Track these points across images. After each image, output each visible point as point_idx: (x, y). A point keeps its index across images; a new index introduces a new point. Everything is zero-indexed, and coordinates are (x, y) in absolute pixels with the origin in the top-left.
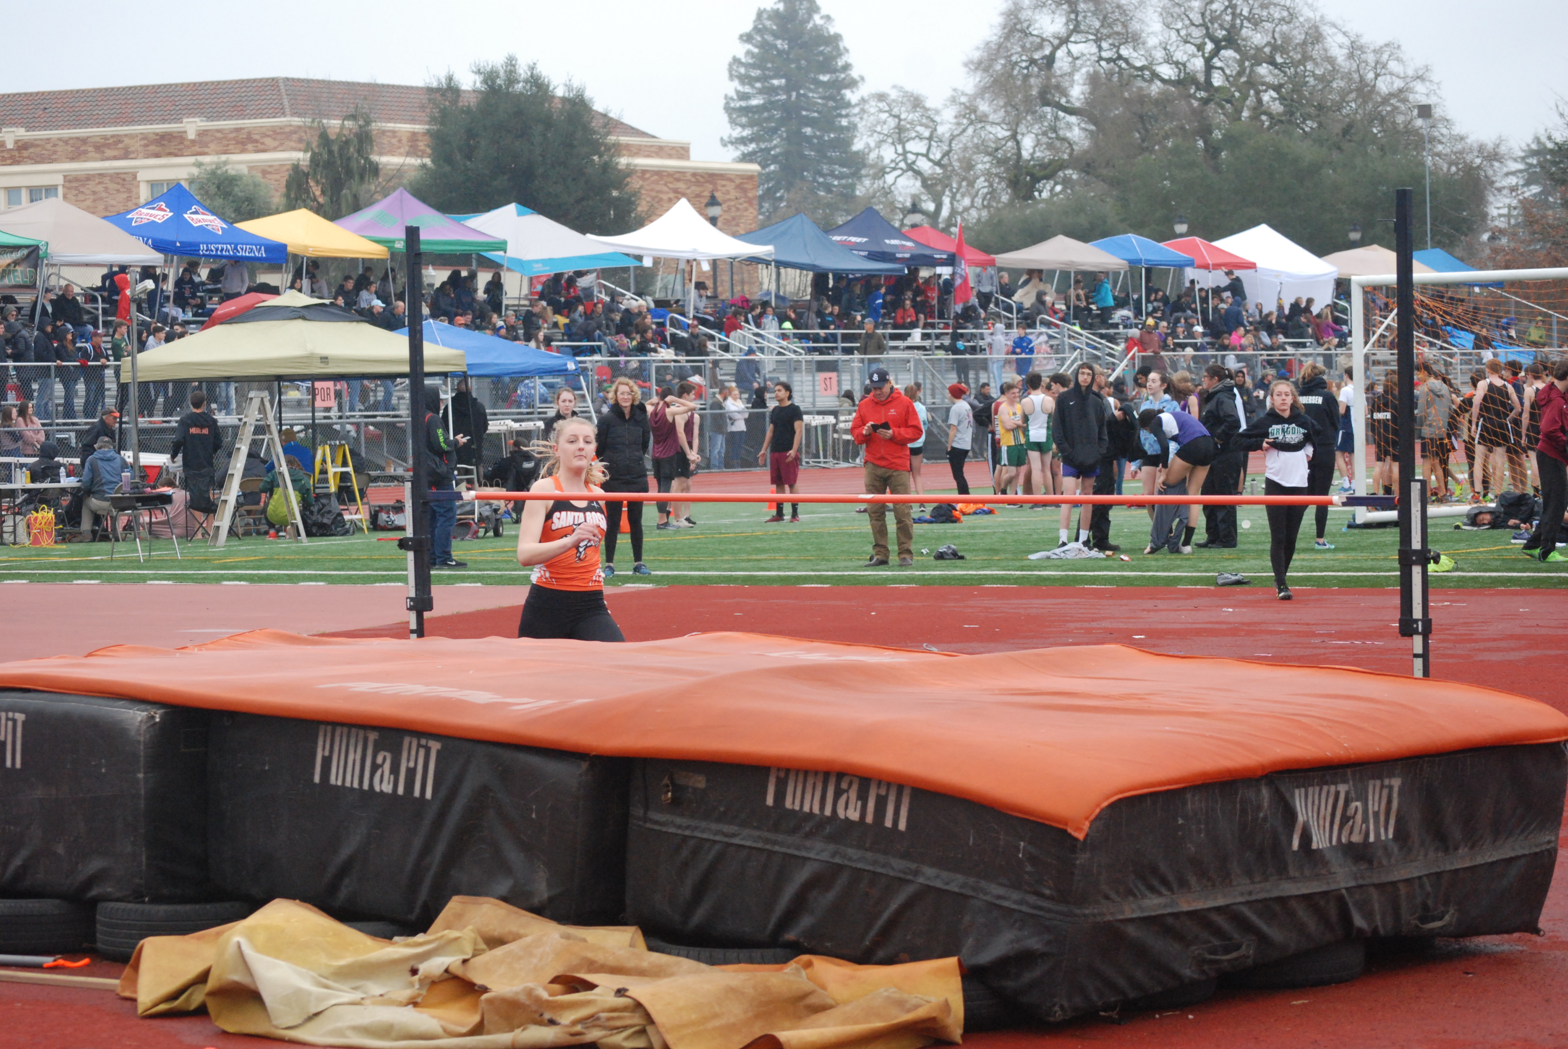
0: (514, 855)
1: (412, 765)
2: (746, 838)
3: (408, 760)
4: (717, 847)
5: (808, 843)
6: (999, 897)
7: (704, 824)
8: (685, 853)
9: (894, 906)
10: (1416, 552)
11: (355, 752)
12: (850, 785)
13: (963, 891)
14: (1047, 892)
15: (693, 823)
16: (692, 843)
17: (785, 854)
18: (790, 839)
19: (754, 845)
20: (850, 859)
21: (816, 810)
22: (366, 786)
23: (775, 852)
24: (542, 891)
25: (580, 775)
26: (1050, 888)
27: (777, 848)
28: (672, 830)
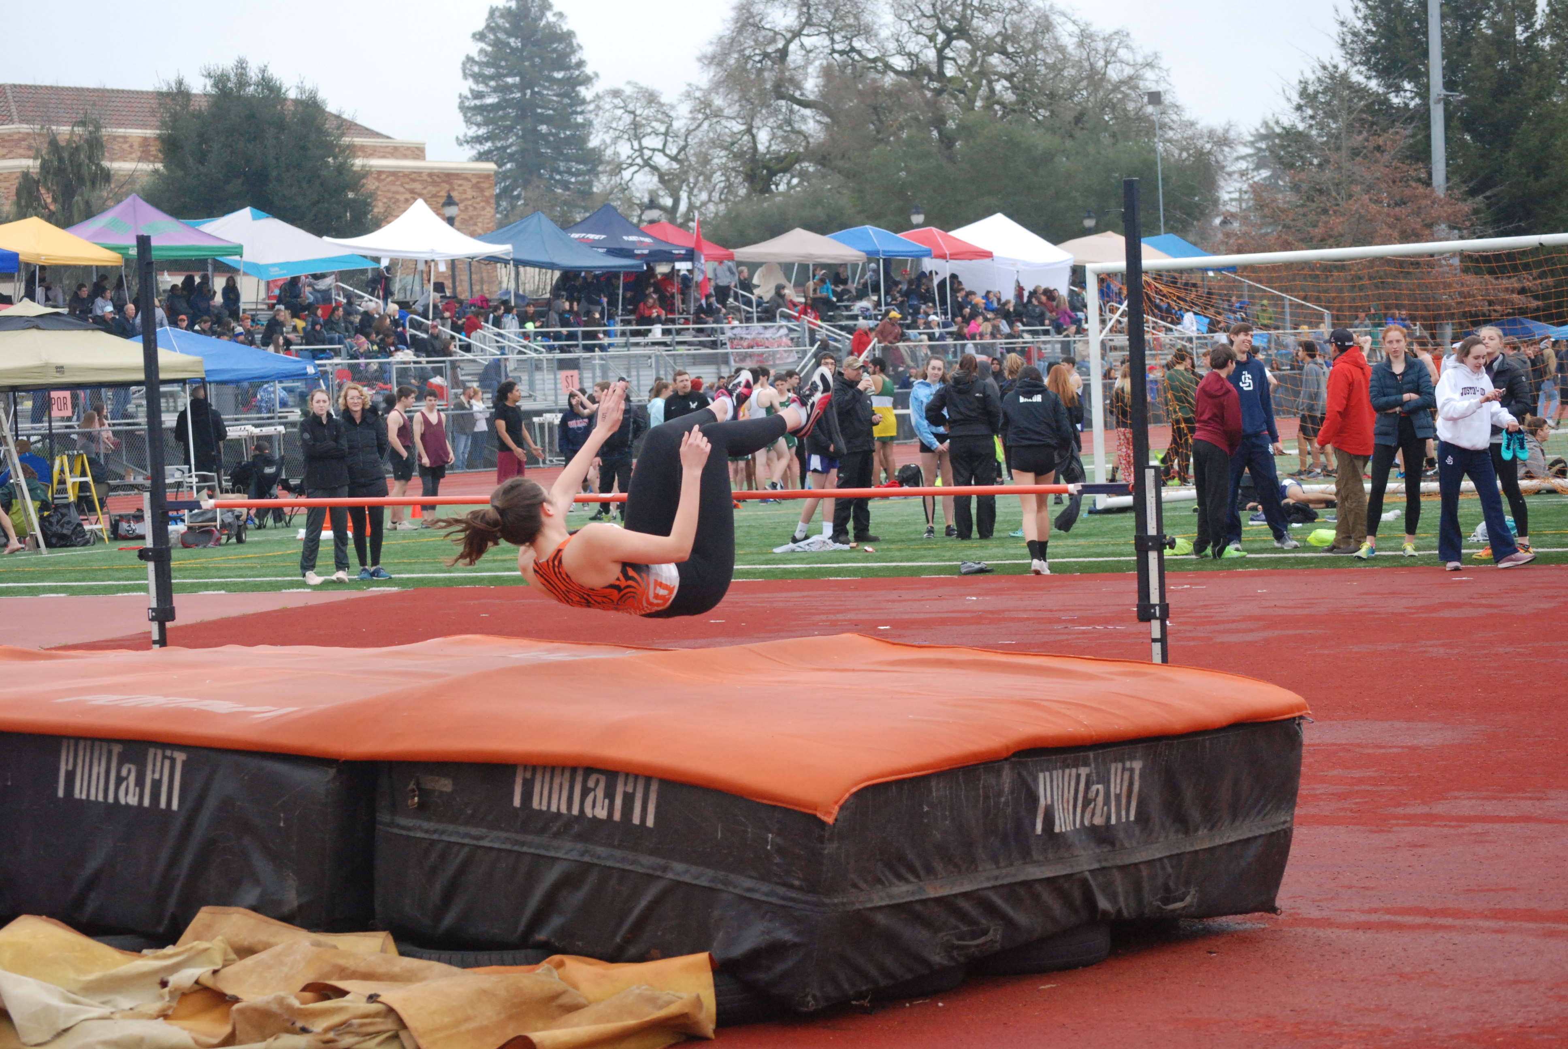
0: (262, 865)
1: (157, 776)
2: (493, 840)
3: (153, 772)
4: (466, 849)
5: (556, 843)
6: (750, 890)
7: (451, 827)
8: (434, 856)
9: (643, 903)
10: (1152, 537)
11: (99, 765)
12: (597, 783)
13: (713, 885)
14: (796, 883)
15: (441, 827)
16: (440, 846)
17: (533, 854)
18: (537, 839)
19: (503, 846)
20: (599, 858)
21: (564, 809)
22: (111, 799)
23: (525, 853)
24: (292, 899)
25: (328, 782)
26: (799, 879)
27: (525, 849)
28: (419, 835)
